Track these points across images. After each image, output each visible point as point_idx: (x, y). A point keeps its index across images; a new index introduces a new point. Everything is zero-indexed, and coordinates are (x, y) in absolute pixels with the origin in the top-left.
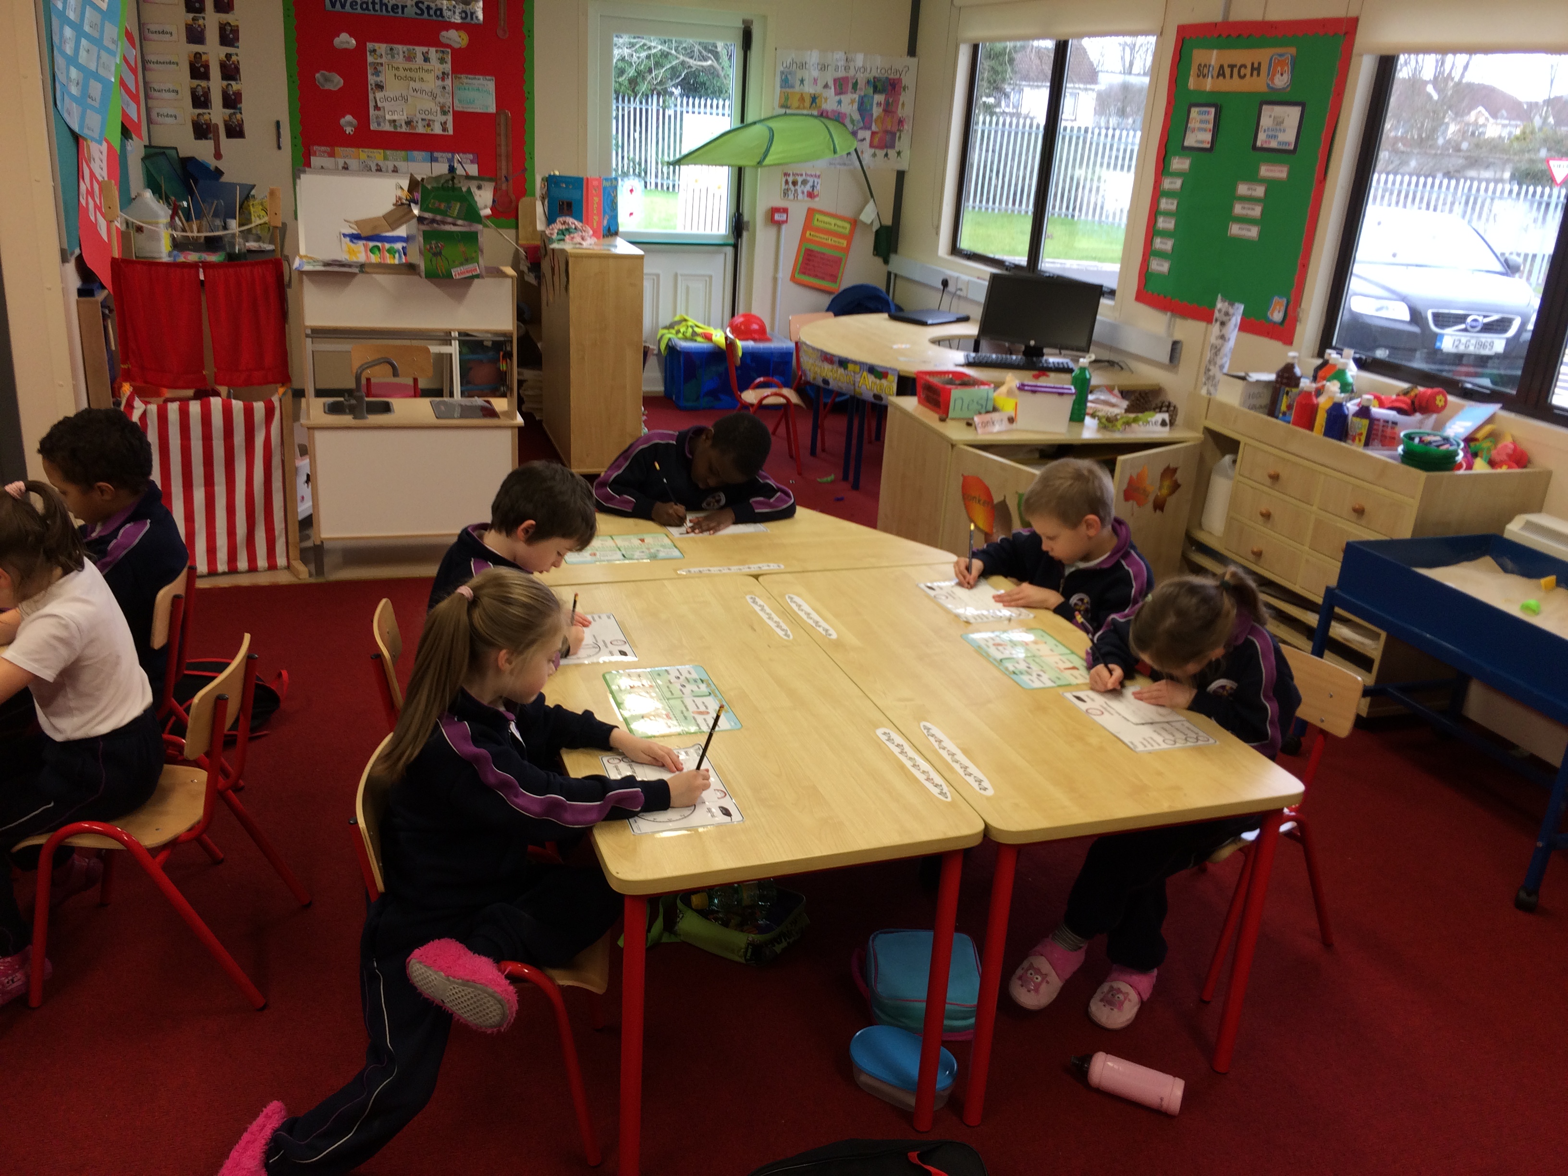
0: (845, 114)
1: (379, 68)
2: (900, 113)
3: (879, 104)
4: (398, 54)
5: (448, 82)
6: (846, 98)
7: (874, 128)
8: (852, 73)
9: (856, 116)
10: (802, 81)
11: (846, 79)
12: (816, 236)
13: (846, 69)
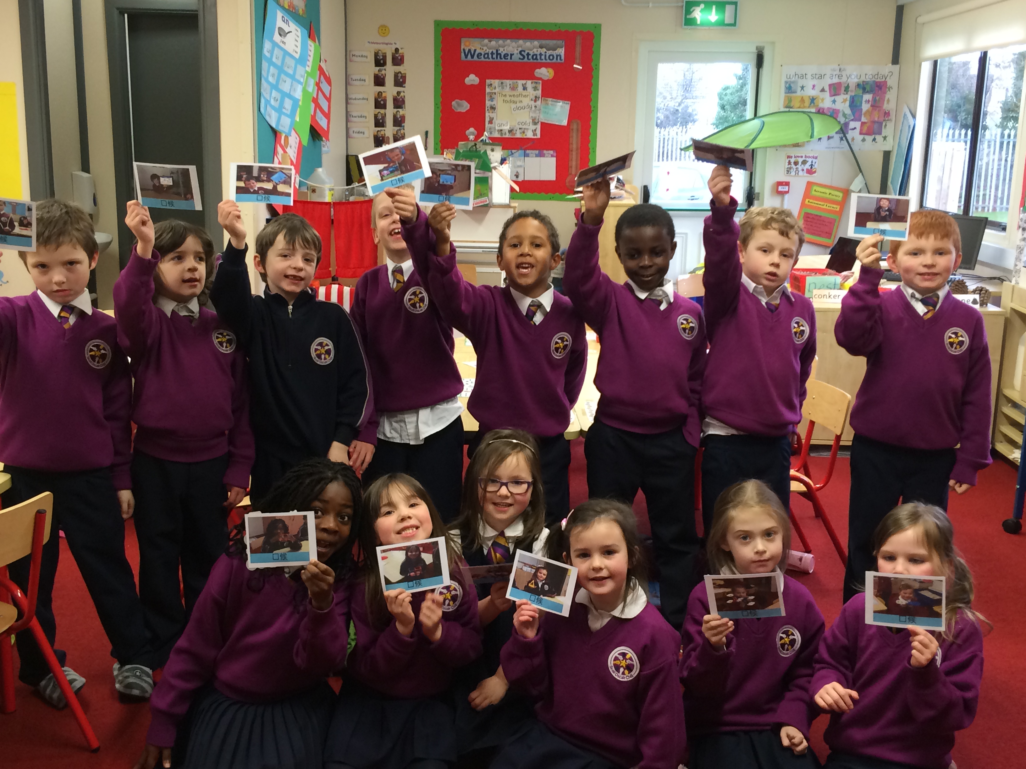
0: (839, 110)
1: (493, 96)
2: (886, 106)
3: (867, 101)
4: (506, 86)
5: (539, 103)
6: (839, 99)
7: (863, 119)
8: (844, 79)
9: (848, 111)
10: (802, 88)
11: (839, 84)
12: (814, 203)
13: (840, 77)
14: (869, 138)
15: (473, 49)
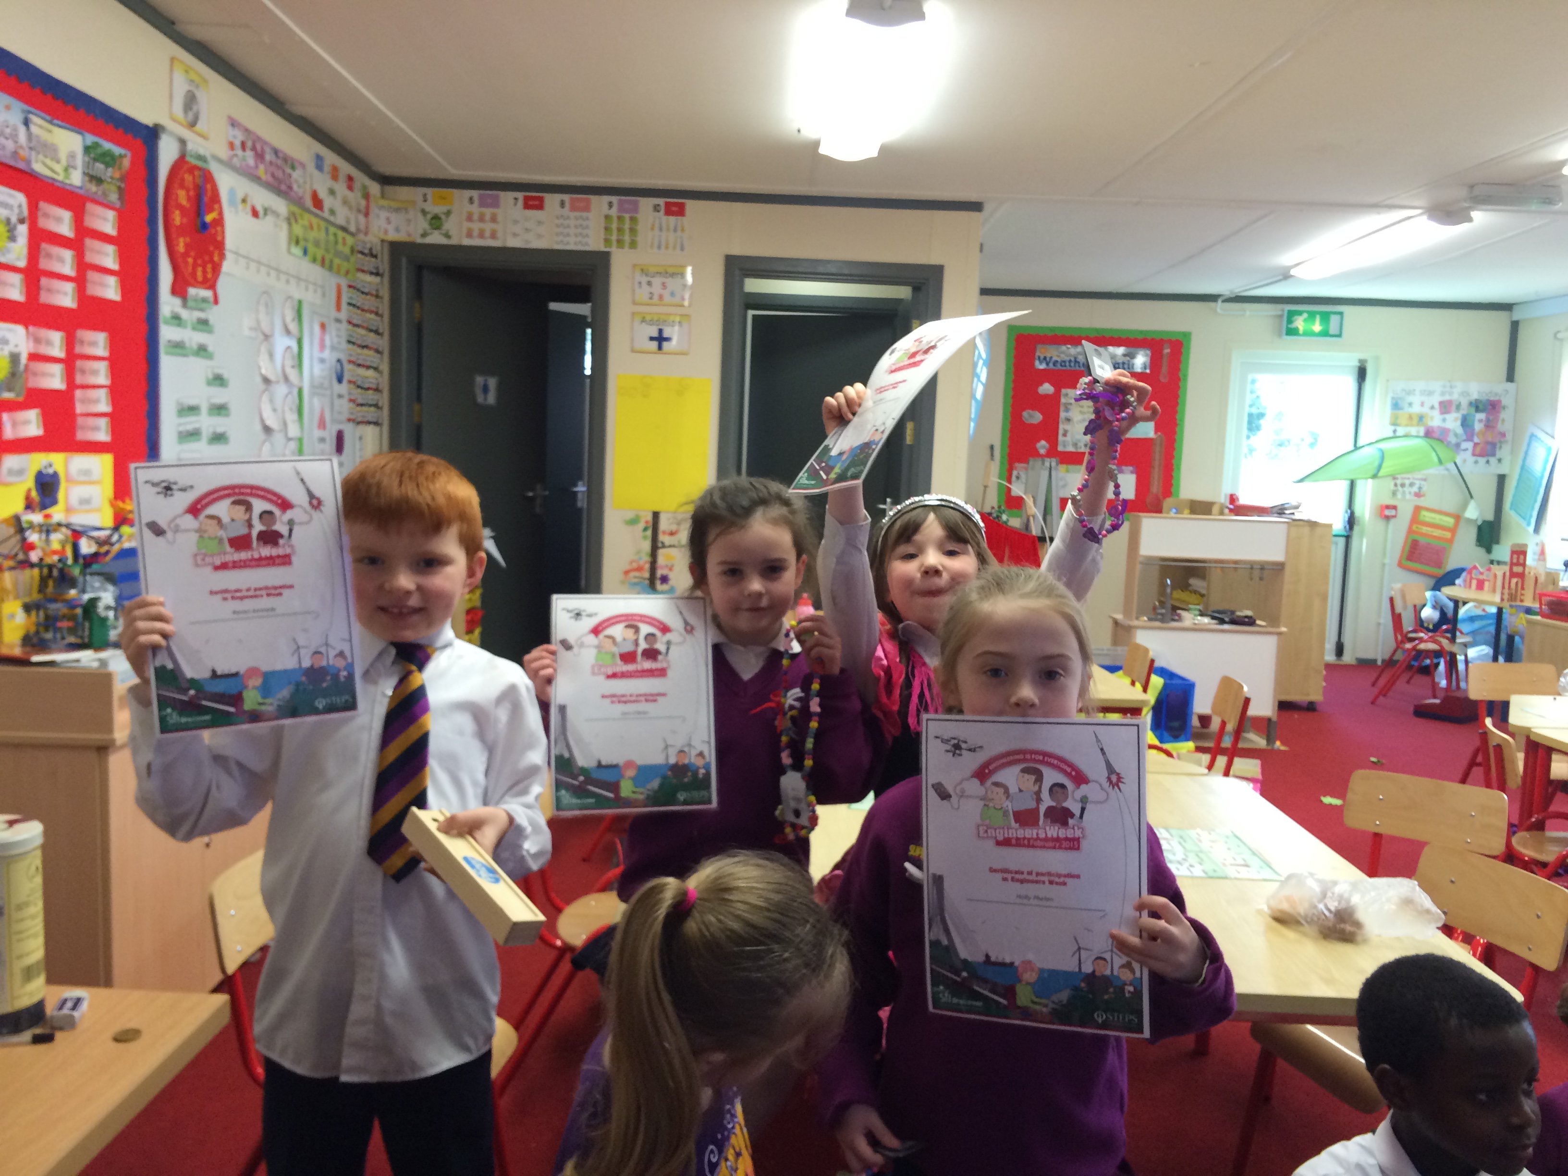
0: (1449, 430)
1: (1069, 407)
2: (1500, 427)
3: (1480, 421)
6: (1450, 417)
7: (1476, 440)
8: (1455, 397)
9: (1460, 430)
10: (1410, 404)
11: (1450, 402)
12: (1426, 529)
13: (1451, 393)
14: (1482, 460)
15: (1048, 356)
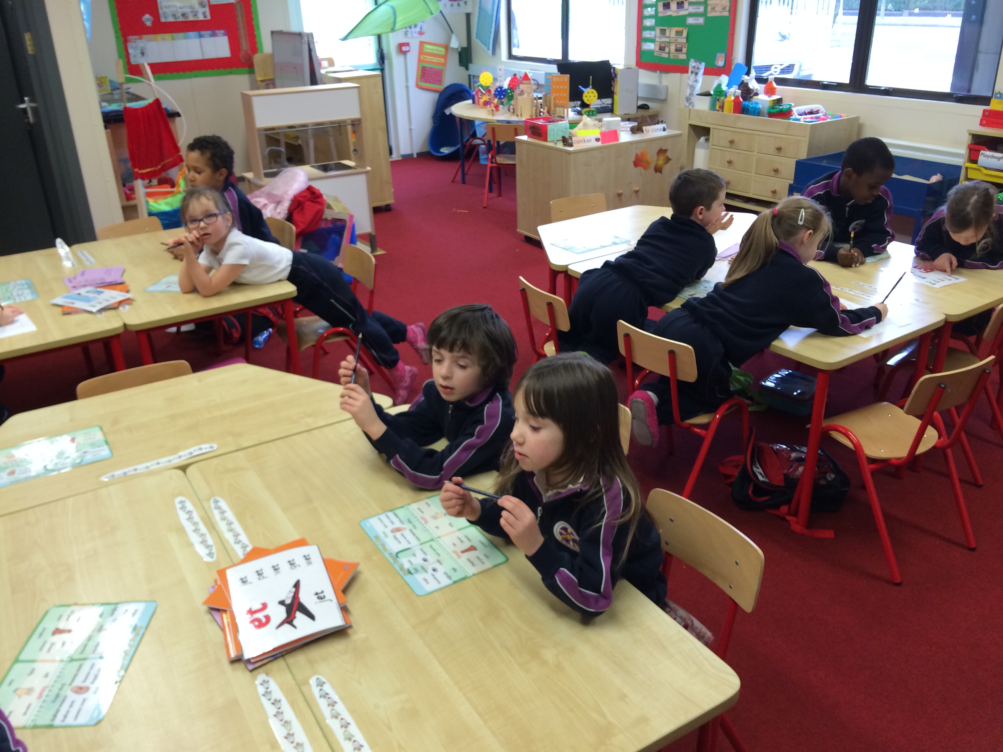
12: (429, 58)
14: (455, 4)
